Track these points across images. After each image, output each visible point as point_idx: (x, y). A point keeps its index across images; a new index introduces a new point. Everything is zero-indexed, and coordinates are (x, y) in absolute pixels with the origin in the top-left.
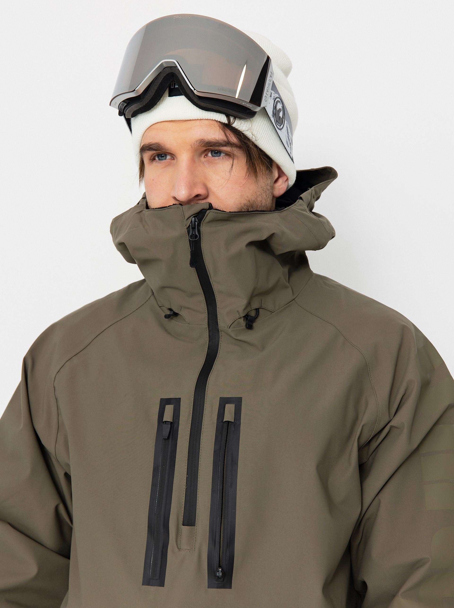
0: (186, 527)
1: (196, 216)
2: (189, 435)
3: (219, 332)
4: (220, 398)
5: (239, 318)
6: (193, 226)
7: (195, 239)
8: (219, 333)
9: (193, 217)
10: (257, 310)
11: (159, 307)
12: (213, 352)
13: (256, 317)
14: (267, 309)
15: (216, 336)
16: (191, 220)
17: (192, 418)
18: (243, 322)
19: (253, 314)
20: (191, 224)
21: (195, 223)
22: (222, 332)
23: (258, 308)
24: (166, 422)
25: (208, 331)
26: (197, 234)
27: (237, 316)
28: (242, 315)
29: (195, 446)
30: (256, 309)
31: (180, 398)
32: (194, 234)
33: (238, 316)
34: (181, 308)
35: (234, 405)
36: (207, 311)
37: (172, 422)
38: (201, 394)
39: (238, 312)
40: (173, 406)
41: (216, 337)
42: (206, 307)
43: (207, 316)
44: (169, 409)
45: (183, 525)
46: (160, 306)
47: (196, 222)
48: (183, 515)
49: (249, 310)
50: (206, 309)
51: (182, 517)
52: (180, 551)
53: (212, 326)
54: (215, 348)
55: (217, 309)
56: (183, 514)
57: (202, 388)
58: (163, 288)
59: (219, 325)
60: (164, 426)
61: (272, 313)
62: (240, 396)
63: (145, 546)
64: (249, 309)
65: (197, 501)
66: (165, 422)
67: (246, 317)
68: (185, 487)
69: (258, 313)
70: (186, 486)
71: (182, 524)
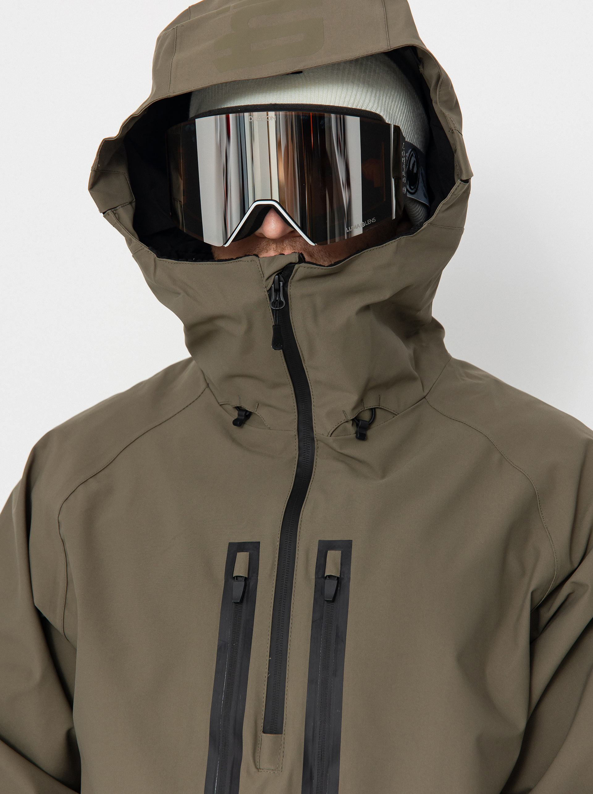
0: (268, 735)
1: (280, 273)
2: (273, 597)
3: (314, 441)
4: (320, 542)
5: (345, 421)
6: (277, 287)
7: (279, 307)
8: (314, 443)
9: (276, 275)
10: (373, 411)
11: (218, 405)
12: (306, 471)
13: (371, 423)
14: (387, 409)
15: (309, 447)
16: (273, 279)
17: (277, 571)
18: (351, 429)
19: (366, 416)
20: (273, 286)
21: (280, 284)
22: (318, 441)
23: (375, 408)
24: (238, 577)
25: (297, 440)
26: (282, 299)
27: (343, 419)
28: (350, 417)
29: (282, 614)
30: (372, 409)
31: (259, 542)
32: (278, 300)
33: (345, 418)
34: (258, 404)
35: (340, 551)
36: (297, 410)
37: (247, 577)
38: (290, 536)
39: (343, 412)
40: (248, 553)
41: (309, 449)
42: (295, 404)
43: (296, 417)
44: (242, 558)
45: (264, 733)
46: (220, 404)
47: (281, 281)
48: (263, 717)
49: (360, 411)
50: (296, 407)
51: (263, 721)
52: (259, 771)
53: (304, 432)
54: (308, 465)
55: (313, 407)
56: (264, 715)
57: (293, 527)
58: (231, 377)
59: (314, 431)
60: (235, 583)
61: (394, 415)
62: (348, 539)
63: (206, 764)
64: (360, 409)
65: (286, 697)
66: (235, 578)
67: (356, 421)
68: (266, 675)
69: (373, 416)
70: (268, 674)
71: (263, 731)
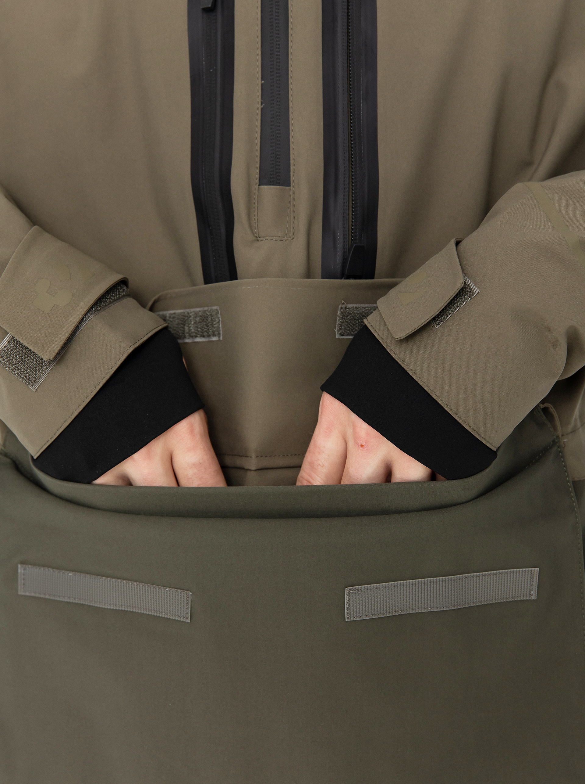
0: (268, 187)
45: (262, 185)
52: (258, 241)
68: (259, 106)
70: (262, 104)
71: (259, 183)
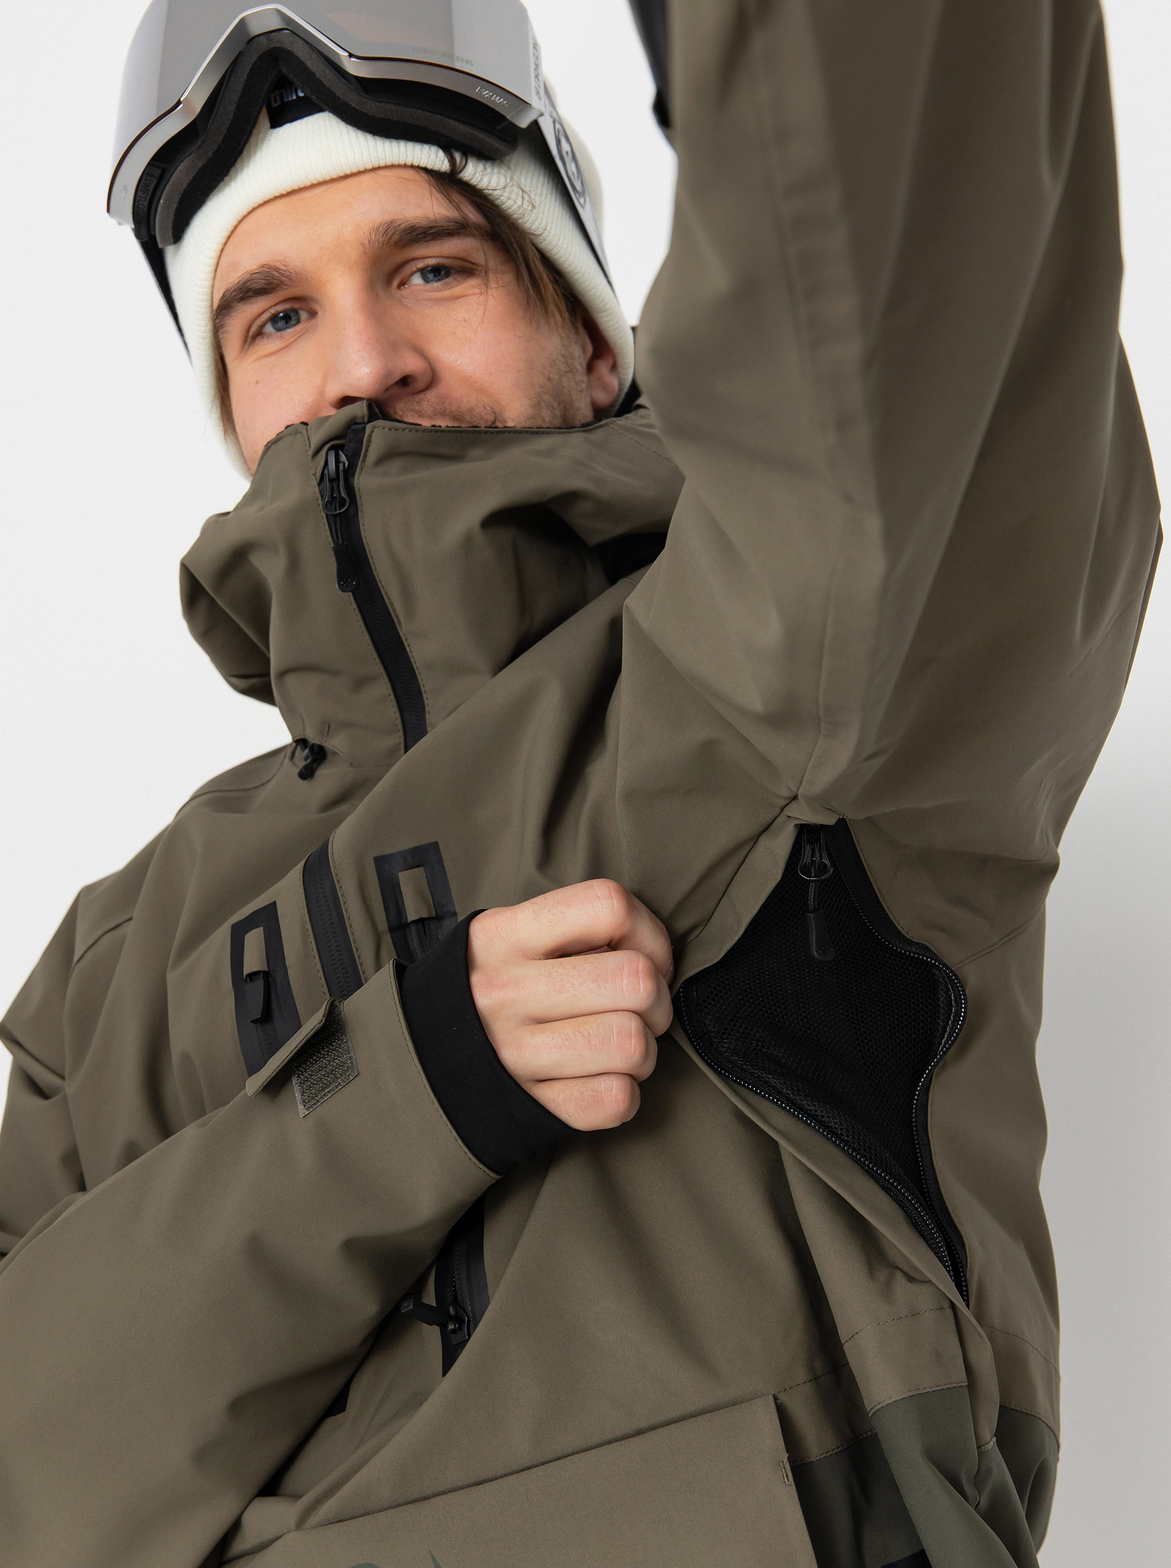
1: (340, 446)
2: (326, 989)
6: (333, 476)
7: (341, 508)
9: (330, 449)
16: (326, 455)
17: (315, 940)
20: (325, 469)
21: (339, 467)
26: (344, 495)
31: (275, 905)
32: (335, 497)
34: (329, 726)
37: (267, 970)
40: (261, 927)
44: (253, 941)
47: (341, 463)
60: (249, 987)
66: (248, 979)
